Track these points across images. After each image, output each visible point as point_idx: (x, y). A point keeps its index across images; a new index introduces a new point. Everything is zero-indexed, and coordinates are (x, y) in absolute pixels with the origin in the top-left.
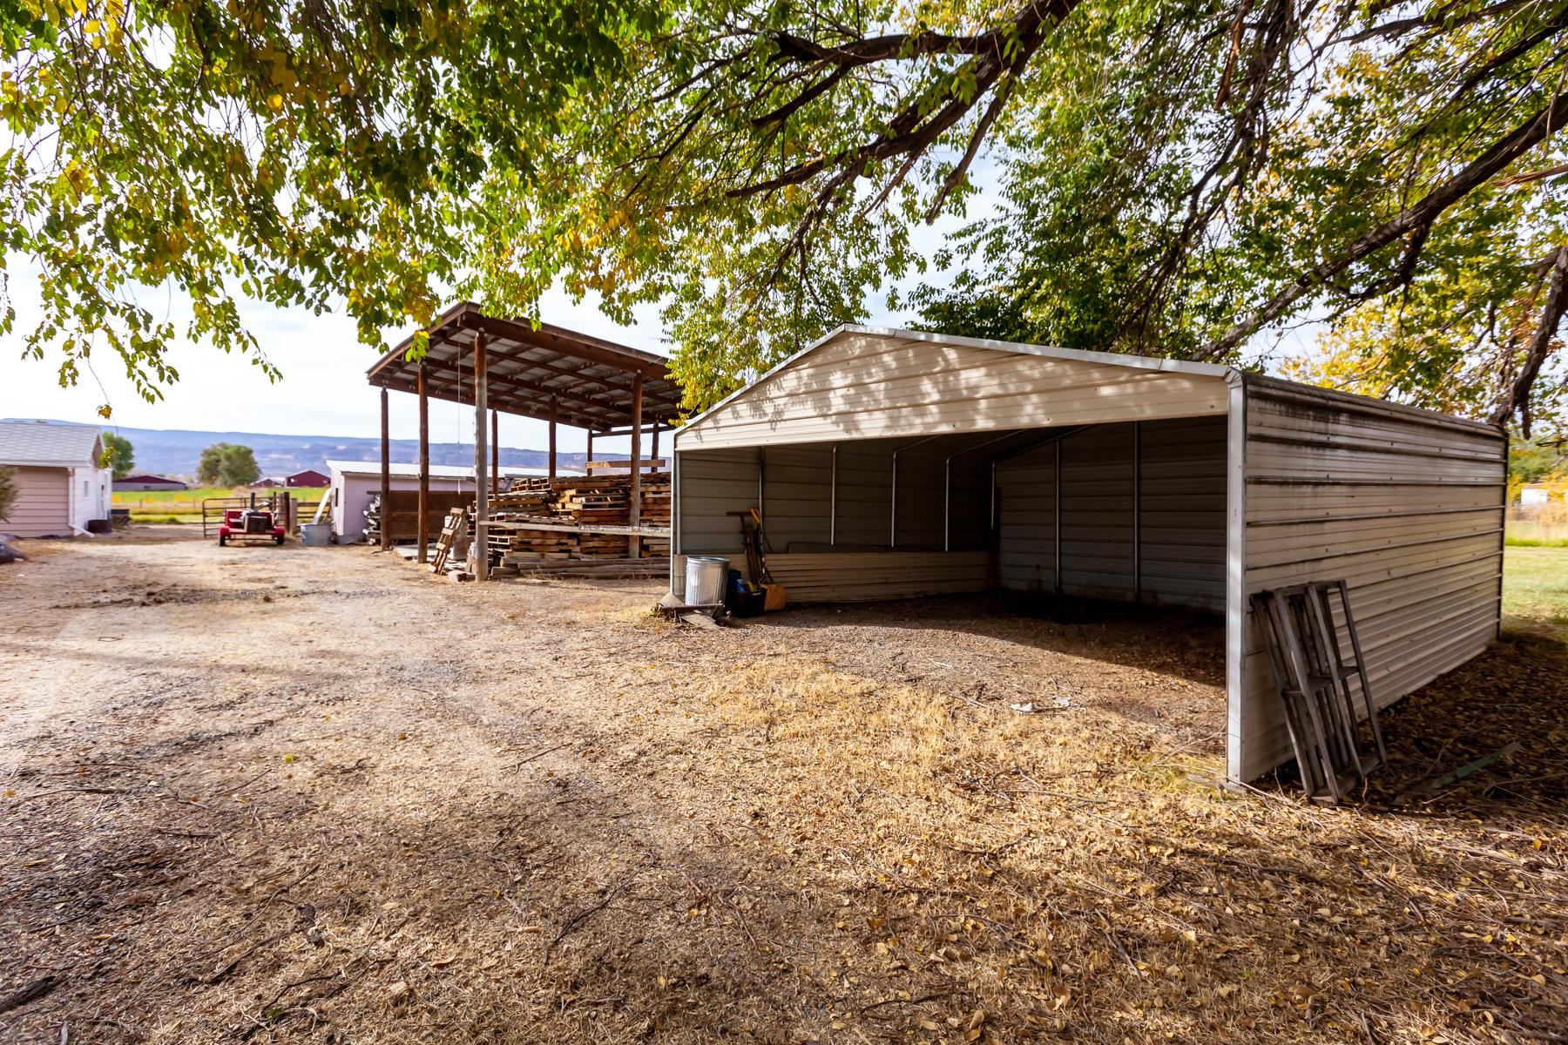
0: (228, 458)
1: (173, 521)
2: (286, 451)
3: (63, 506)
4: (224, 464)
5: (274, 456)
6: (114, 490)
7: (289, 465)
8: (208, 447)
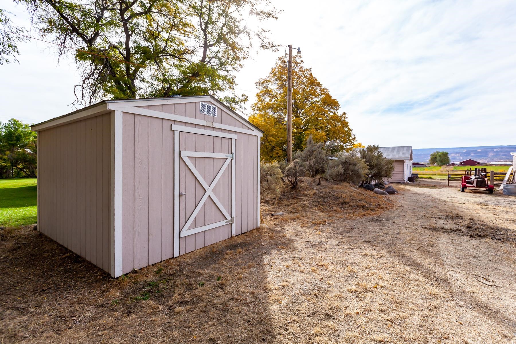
0: (440, 156)
1: (430, 178)
2: (457, 153)
3: (402, 173)
4: (438, 158)
5: (453, 155)
6: (413, 167)
7: (458, 158)
8: (432, 153)
